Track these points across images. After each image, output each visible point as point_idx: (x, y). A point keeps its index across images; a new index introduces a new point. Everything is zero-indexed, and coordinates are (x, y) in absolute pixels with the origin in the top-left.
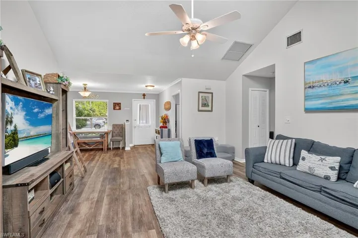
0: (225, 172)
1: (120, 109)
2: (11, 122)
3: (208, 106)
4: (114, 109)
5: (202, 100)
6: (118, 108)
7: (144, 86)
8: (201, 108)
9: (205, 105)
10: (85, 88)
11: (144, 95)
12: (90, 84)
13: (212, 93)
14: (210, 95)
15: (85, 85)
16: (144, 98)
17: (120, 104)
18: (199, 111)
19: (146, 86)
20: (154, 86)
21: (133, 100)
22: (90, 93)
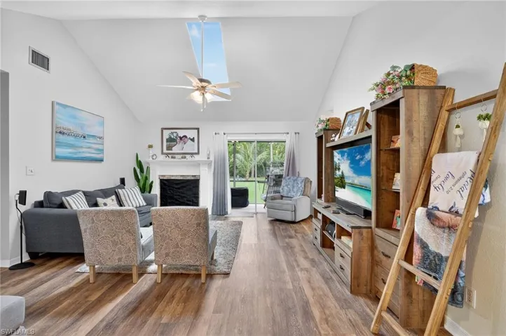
2: (339, 169)
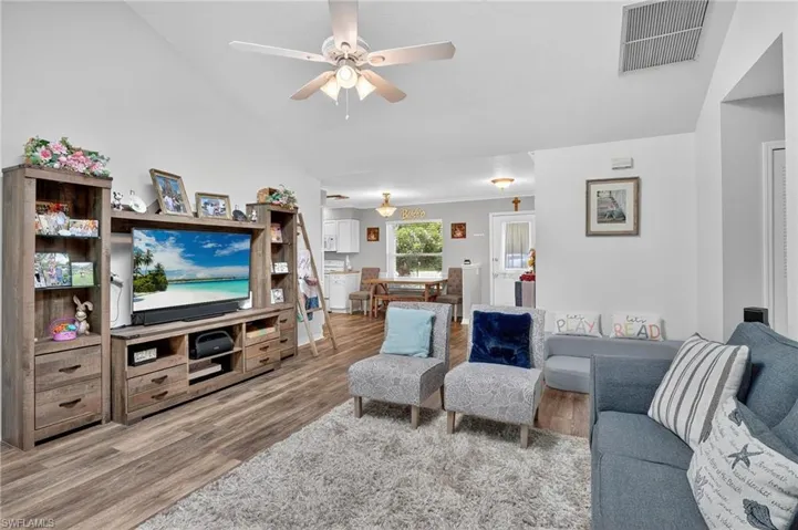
0: (503, 410)
1: (464, 236)
2: (148, 261)
3: (622, 217)
4: (453, 237)
5: (600, 202)
6: (459, 234)
7: (487, 181)
8: (595, 227)
9: (606, 217)
10: (387, 201)
11: (516, 202)
12: (395, 194)
13: (636, 180)
14: (630, 186)
15: (386, 195)
16: (516, 210)
17: (464, 225)
18: (589, 234)
19: (494, 181)
20: (512, 180)
21: (491, 215)
22: (395, 209)
